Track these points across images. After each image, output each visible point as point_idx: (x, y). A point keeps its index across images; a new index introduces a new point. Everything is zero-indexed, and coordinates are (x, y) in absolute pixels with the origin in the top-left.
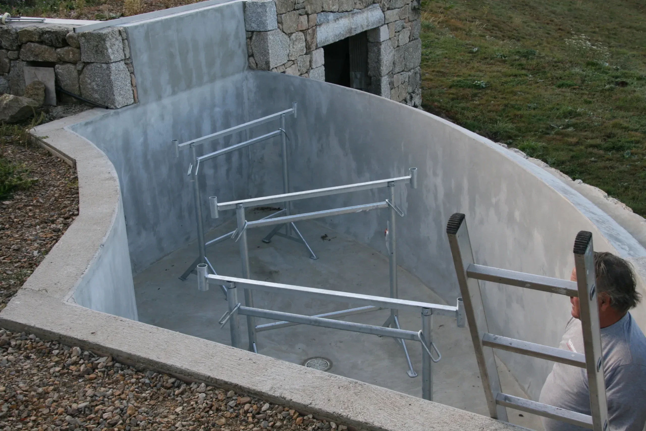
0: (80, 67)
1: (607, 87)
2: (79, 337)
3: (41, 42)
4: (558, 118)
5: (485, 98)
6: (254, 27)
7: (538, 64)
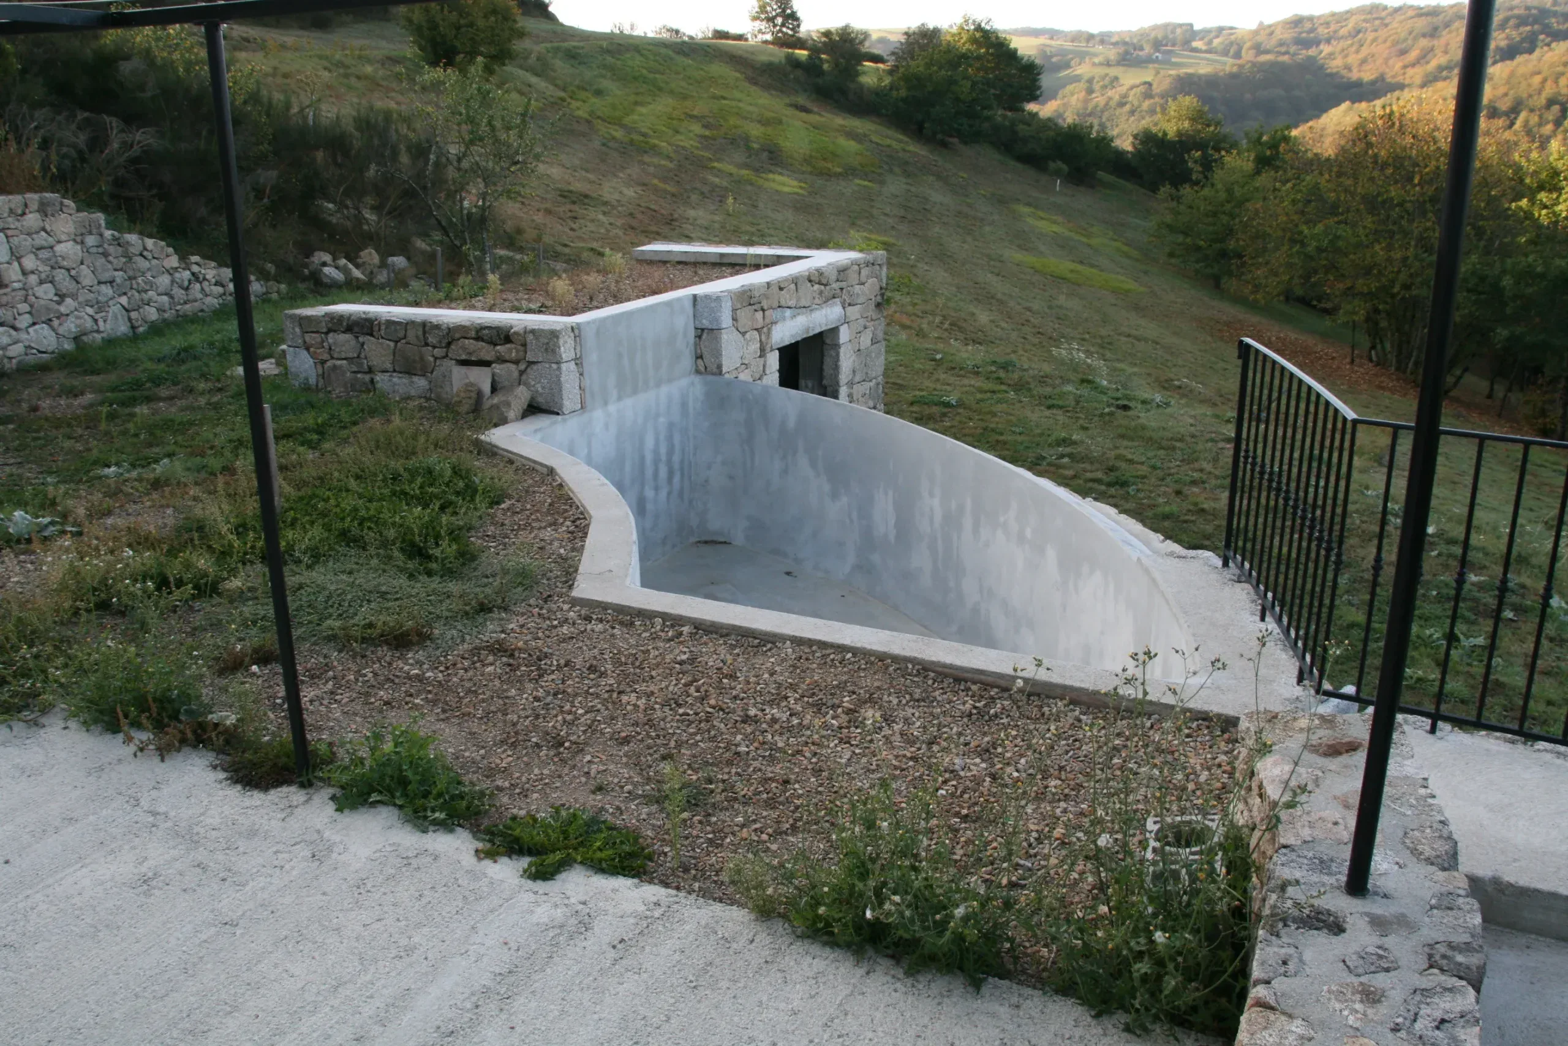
0: (522, 366)
1: (1107, 410)
2: (660, 609)
3: (478, 338)
4: (1050, 445)
5: (958, 418)
6: (706, 323)
7: (1021, 378)
